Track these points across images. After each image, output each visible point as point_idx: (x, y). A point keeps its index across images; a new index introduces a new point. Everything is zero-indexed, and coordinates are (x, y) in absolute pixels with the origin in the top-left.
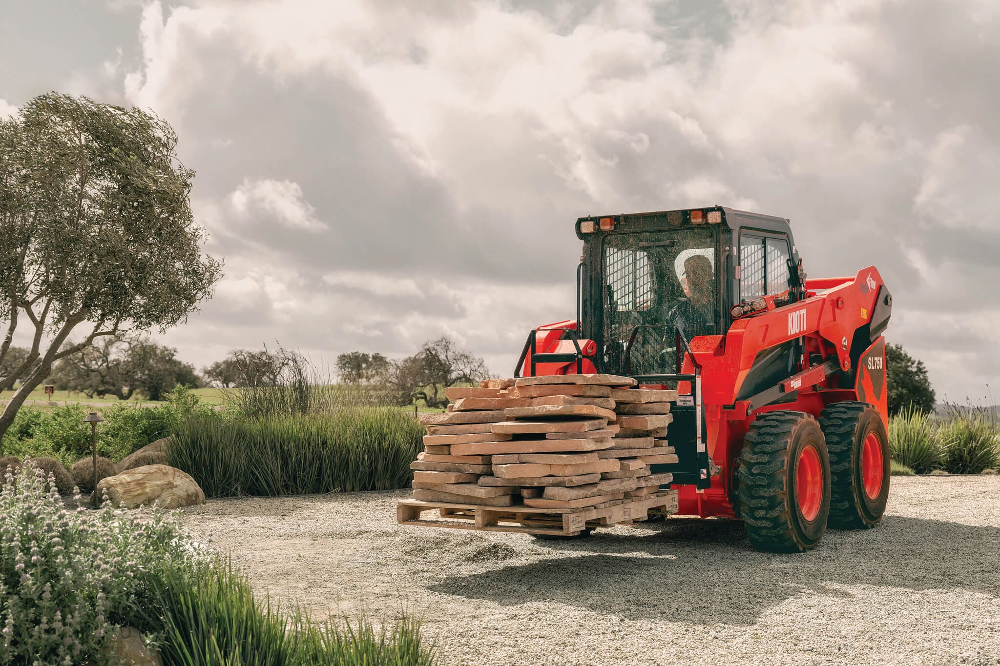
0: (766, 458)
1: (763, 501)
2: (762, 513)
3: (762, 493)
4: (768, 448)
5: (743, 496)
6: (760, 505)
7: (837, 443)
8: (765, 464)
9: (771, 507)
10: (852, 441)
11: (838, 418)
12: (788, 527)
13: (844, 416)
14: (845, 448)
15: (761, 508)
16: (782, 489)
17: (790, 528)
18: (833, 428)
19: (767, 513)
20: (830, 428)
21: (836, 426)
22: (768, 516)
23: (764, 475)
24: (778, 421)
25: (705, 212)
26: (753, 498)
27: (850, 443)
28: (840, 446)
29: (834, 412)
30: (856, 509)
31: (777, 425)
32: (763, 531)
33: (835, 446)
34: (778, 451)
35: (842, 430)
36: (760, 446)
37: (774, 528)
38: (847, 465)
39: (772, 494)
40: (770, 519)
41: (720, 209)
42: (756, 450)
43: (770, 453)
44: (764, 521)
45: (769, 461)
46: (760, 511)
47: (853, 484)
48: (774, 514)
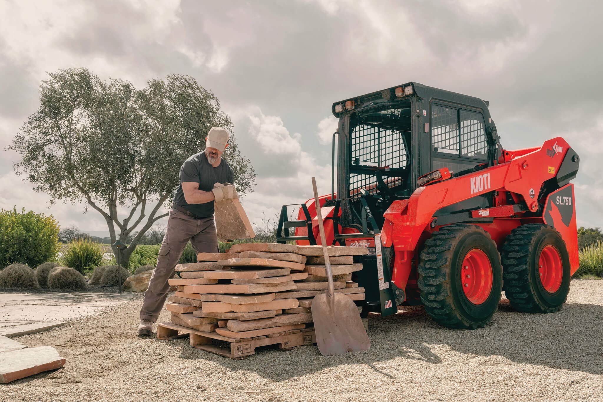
0: (435, 257)
1: (433, 288)
2: (431, 297)
3: (431, 283)
4: (437, 249)
5: (420, 285)
6: (430, 291)
7: (518, 251)
8: (434, 261)
9: (438, 293)
10: (528, 250)
11: (521, 234)
12: (452, 308)
13: (525, 233)
14: (522, 255)
15: (431, 293)
16: (445, 280)
17: (453, 309)
18: (516, 241)
19: (436, 297)
20: (514, 241)
21: (518, 239)
22: (437, 299)
23: (433, 269)
24: (449, 230)
25: (403, 87)
26: (427, 285)
27: (527, 251)
28: (519, 253)
29: (518, 231)
30: (533, 299)
31: (447, 233)
32: (435, 310)
33: (516, 253)
34: (444, 251)
35: (522, 242)
36: (432, 248)
37: (442, 308)
38: (524, 267)
39: (438, 283)
40: (439, 302)
41: (412, 84)
42: (430, 251)
43: (439, 253)
44: (435, 303)
45: (437, 259)
46: (431, 295)
47: (530, 281)
48: (440, 298)
